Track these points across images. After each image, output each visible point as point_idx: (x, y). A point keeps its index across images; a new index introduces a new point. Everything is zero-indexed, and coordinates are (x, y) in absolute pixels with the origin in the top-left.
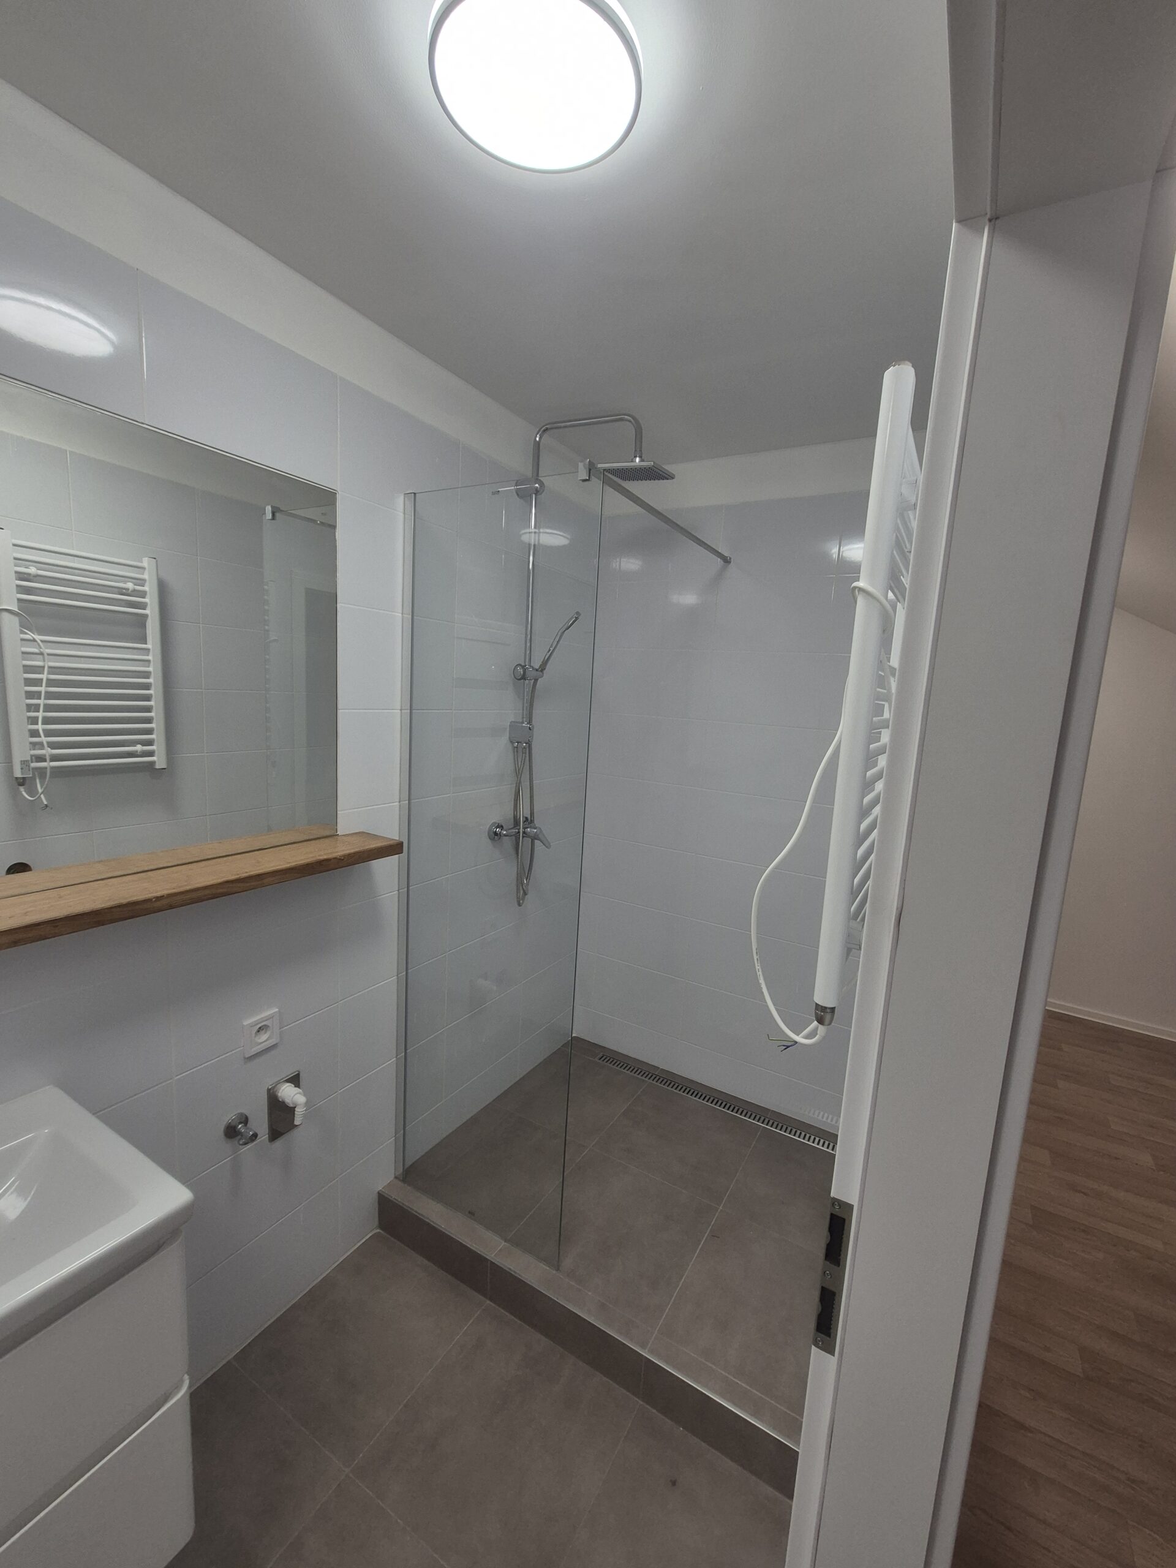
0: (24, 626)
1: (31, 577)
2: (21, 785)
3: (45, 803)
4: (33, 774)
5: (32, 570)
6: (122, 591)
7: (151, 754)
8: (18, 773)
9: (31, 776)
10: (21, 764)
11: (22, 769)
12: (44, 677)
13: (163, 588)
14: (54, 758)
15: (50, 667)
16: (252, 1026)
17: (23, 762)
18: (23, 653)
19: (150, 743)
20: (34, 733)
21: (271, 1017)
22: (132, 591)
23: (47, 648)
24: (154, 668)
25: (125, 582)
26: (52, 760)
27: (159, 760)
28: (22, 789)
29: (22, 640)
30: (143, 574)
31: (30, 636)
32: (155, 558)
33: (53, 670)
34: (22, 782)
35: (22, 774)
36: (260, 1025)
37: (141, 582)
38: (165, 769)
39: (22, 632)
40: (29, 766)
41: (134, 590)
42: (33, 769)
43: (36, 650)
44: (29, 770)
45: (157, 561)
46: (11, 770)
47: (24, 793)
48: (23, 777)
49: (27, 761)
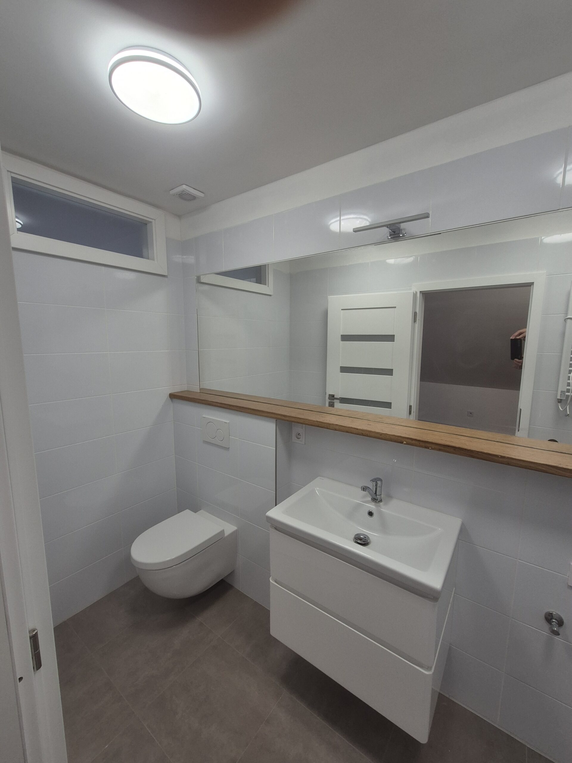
2: (559, 403)
3: (568, 413)
8: (559, 397)
9: (565, 399)
10: (561, 392)
11: (561, 395)
17: (562, 392)
28: (559, 404)
34: (560, 401)
35: (560, 397)
40: (565, 394)
42: (566, 395)
44: (564, 396)
46: (557, 396)
47: (560, 408)
48: (561, 400)
49: (564, 391)
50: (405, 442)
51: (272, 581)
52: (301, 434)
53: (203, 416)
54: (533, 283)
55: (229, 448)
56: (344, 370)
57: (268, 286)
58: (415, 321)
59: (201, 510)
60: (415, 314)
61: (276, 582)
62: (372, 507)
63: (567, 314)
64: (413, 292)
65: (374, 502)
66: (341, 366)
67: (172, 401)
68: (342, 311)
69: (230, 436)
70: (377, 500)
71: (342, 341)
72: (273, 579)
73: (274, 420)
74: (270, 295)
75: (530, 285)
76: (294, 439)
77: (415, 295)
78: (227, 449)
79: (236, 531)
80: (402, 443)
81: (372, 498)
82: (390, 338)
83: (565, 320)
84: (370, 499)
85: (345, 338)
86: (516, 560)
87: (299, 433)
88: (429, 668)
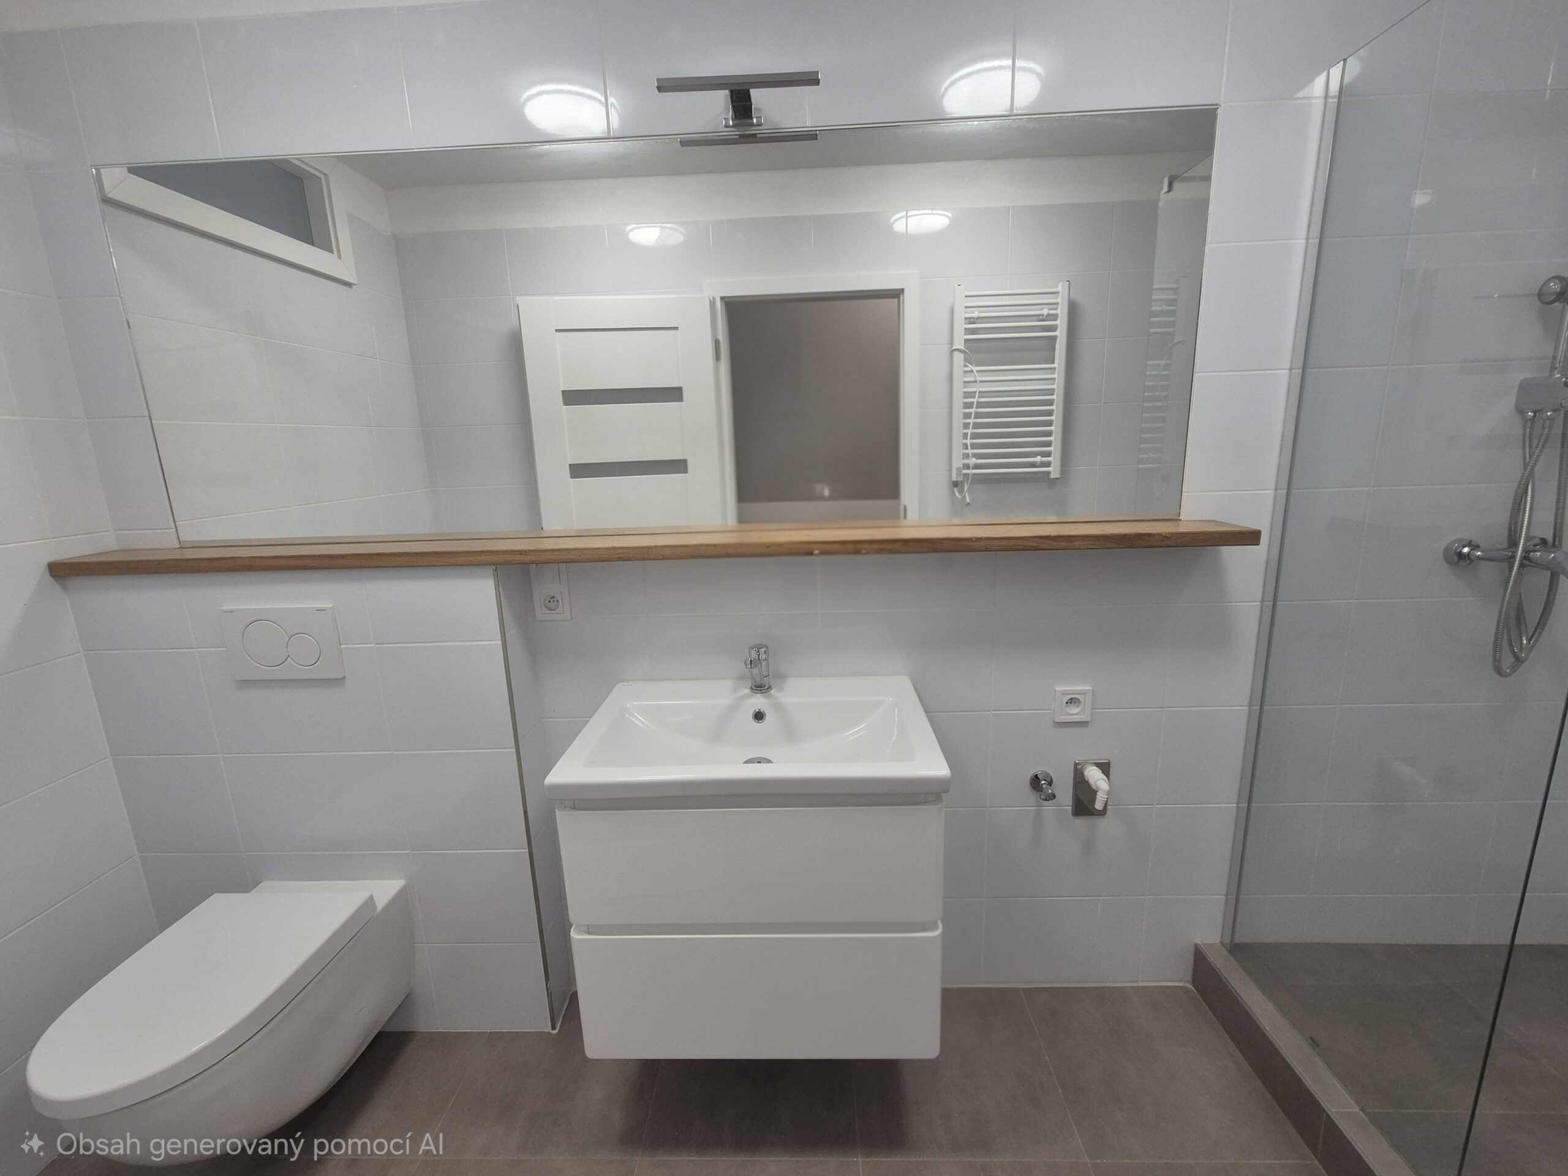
0: (967, 360)
1: (975, 320)
2: (955, 486)
3: (968, 501)
4: (964, 478)
5: (976, 314)
6: (1040, 318)
7: (1048, 464)
8: (954, 479)
9: (962, 479)
11: (957, 473)
12: (975, 400)
13: (1073, 309)
14: (977, 467)
15: (980, 392)
16: (1064, 694)
17: (958, 469)
18: (965, 382)
19: (1049, 454)
20: (966, 446)
21: (1084, 693)
22: (1047, 316)
23: (979, 376)
24: (1058, 386)
25: (1042, 309)
26: (973, 468)
27: (1054, 471)
28: (956, 490)
29: (965, 372)
30: (1057, 298)
31: (970, 367)
32: (1068, 281)
33: (982, 394)
34: (956, 484)
35: (956, 477)
36: (1072, 696)
37: (1055, 306)
38: (1057, 479)
39: (965, 366)
40: (961, 473)
41: (1048, 315)
42: (963, 474)
43: (972, 379)
44: (961, 476)
45: (1070, 284)
46: (950, 476)
47: (957, 493)
48: (957, 481)
49: (960, 468)
50: (816, 552)
51: (579, 934)
52: (558, 597)
53: (225, 608)
54: (902, 290)
55: (344, 678)
56: (579, 471)
57: (340, 257)
58: (718, 357)
59: (261, 882)
60: (717, 343)
61: (589, 933)
62: (759, 702)
63: (952, 343)
64: (710, 299)
65: (759, 692)
66: (570, 463)
67: (64, 588)
68: (557, 333)
69: (341, 645)
70: (765, 686)
71: (565, 405)
72: (579, 932)
73: (490, 571)
74: (348, 285)
75: (896, 294)
76: (540, 612)
77: (712, 303)
78: (338, 682)
79: (404, 890)
80: (811, 554)
81: (751, 688)
82: (673, 394)
83: (952, 352)
84: (748, 691)
85: (572, 397)
86: (989, 713)
87: (553, 595)
88: (932, 926)
